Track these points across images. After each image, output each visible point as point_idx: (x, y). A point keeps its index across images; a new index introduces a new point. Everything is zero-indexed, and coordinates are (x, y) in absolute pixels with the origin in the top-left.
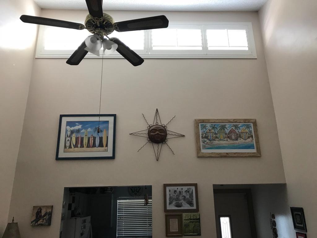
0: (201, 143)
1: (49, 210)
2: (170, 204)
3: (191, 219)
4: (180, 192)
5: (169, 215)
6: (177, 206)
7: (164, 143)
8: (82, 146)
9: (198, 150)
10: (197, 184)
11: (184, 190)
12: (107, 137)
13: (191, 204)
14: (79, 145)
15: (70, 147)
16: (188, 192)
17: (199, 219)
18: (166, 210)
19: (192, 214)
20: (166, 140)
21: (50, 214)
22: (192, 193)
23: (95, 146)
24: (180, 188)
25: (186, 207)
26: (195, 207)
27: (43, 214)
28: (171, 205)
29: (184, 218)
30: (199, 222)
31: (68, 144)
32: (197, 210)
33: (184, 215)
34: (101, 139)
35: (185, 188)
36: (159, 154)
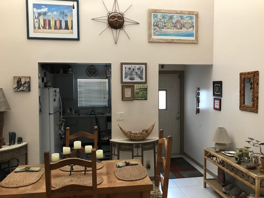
0: (153, 31)
1: (28, 80)
2: (126, 77)
3: (140, 89)
4: (133, 69)
5: (124, 86)
6: (130, 79)
7: (121, 29)
8: (50, 28)
9: (150, 36)
10: (146, 63)
11: (136, 68)
12: (72, 21)
13: (141, 78)
14: (47, 27)
15: (39, 28)
16: (140, 69)
17: (147, 88)
18: (122, 82)
19: (142, 85)
20: (123, 27)
21: (29, 83)
22: (143, 70)
23: (62, 29)
24: (133, 66)
25: (137, 80)
26: (144, 81)
27: (23, 83)
28: (126, 79)
29: (135, 88)
30: (147, 91)
31: (37, 25)
32: (145, 83)
33: (136, 85)
34: (66, 22)
35: (137, 66)
36: (117, 38)
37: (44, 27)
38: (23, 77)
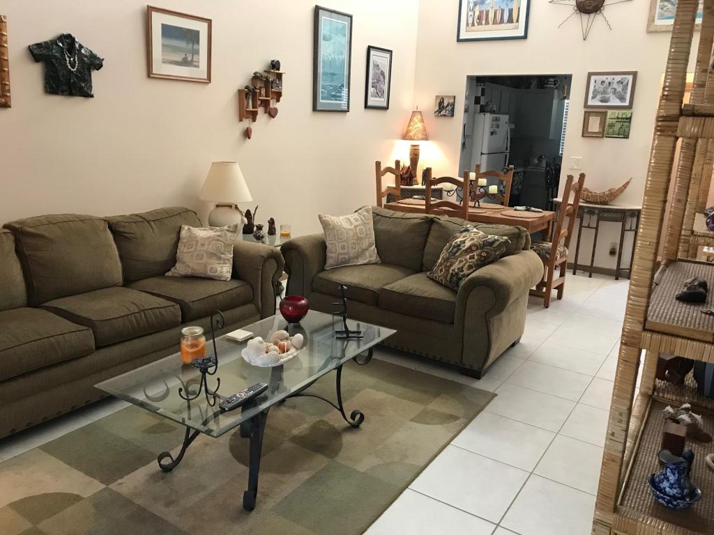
0: (658, 10)
2: (593, 98)
3: (618, 118)
4: (610, 83)
5: (589, 112)
6: (601, 101)
7: (598, 12)
8: (487, 23)
9: (651, 20)
10: (637, 72)
11: (615, 81)
13: (622, 99)
14: (484, 22)
15: (473, 25)
16: (622, 83)
17: (630, 118)
18: (586, 106)
19: (621, 112)
20: (602, 8)
21: (453, 105)
22: (627, 84)
24: (610, 78)
25: (615, 102)
26: (627, 103)
27: (445, 105)
28: (594, 100)
29: (608, 116)
30: (630, 122)
31: (470, 22)
32: (630, 107)
33: (610, 112)
34: (511, 11)
35: (618, 78)
36: (588, 30)
37: (480, 23)
38: (446, 96)
